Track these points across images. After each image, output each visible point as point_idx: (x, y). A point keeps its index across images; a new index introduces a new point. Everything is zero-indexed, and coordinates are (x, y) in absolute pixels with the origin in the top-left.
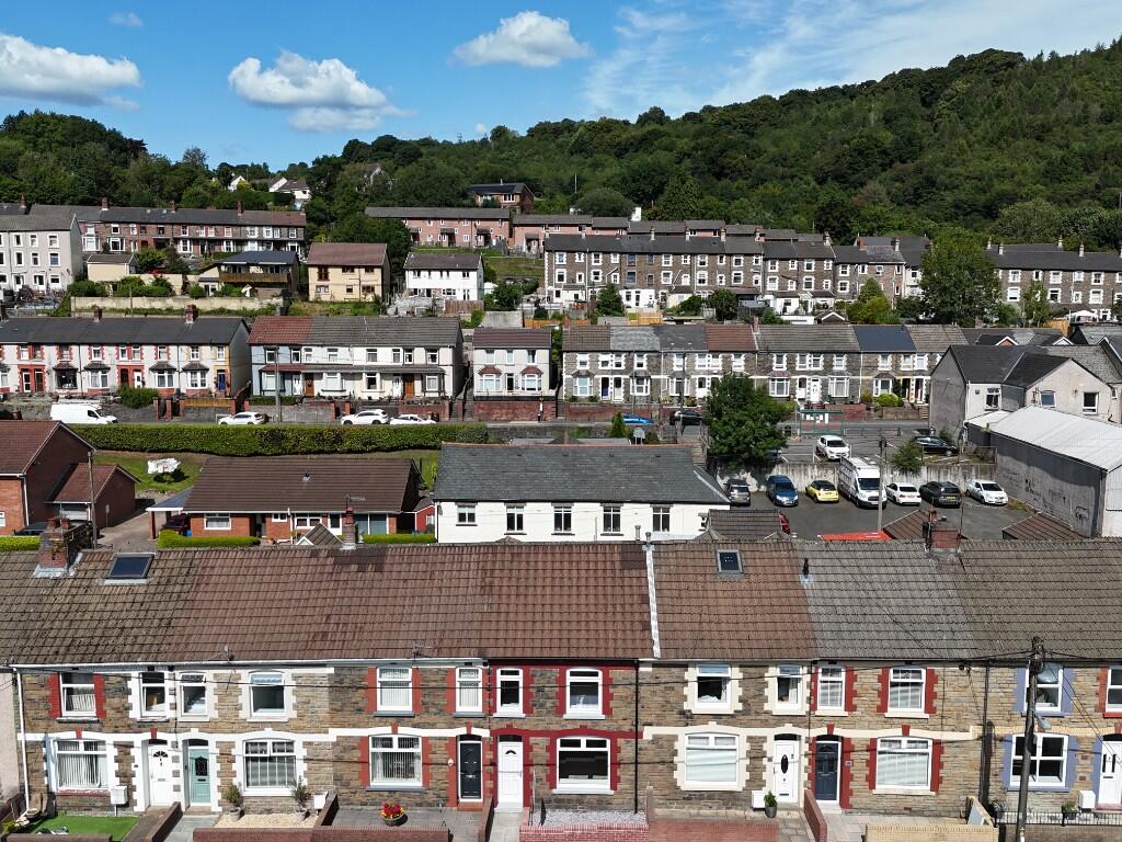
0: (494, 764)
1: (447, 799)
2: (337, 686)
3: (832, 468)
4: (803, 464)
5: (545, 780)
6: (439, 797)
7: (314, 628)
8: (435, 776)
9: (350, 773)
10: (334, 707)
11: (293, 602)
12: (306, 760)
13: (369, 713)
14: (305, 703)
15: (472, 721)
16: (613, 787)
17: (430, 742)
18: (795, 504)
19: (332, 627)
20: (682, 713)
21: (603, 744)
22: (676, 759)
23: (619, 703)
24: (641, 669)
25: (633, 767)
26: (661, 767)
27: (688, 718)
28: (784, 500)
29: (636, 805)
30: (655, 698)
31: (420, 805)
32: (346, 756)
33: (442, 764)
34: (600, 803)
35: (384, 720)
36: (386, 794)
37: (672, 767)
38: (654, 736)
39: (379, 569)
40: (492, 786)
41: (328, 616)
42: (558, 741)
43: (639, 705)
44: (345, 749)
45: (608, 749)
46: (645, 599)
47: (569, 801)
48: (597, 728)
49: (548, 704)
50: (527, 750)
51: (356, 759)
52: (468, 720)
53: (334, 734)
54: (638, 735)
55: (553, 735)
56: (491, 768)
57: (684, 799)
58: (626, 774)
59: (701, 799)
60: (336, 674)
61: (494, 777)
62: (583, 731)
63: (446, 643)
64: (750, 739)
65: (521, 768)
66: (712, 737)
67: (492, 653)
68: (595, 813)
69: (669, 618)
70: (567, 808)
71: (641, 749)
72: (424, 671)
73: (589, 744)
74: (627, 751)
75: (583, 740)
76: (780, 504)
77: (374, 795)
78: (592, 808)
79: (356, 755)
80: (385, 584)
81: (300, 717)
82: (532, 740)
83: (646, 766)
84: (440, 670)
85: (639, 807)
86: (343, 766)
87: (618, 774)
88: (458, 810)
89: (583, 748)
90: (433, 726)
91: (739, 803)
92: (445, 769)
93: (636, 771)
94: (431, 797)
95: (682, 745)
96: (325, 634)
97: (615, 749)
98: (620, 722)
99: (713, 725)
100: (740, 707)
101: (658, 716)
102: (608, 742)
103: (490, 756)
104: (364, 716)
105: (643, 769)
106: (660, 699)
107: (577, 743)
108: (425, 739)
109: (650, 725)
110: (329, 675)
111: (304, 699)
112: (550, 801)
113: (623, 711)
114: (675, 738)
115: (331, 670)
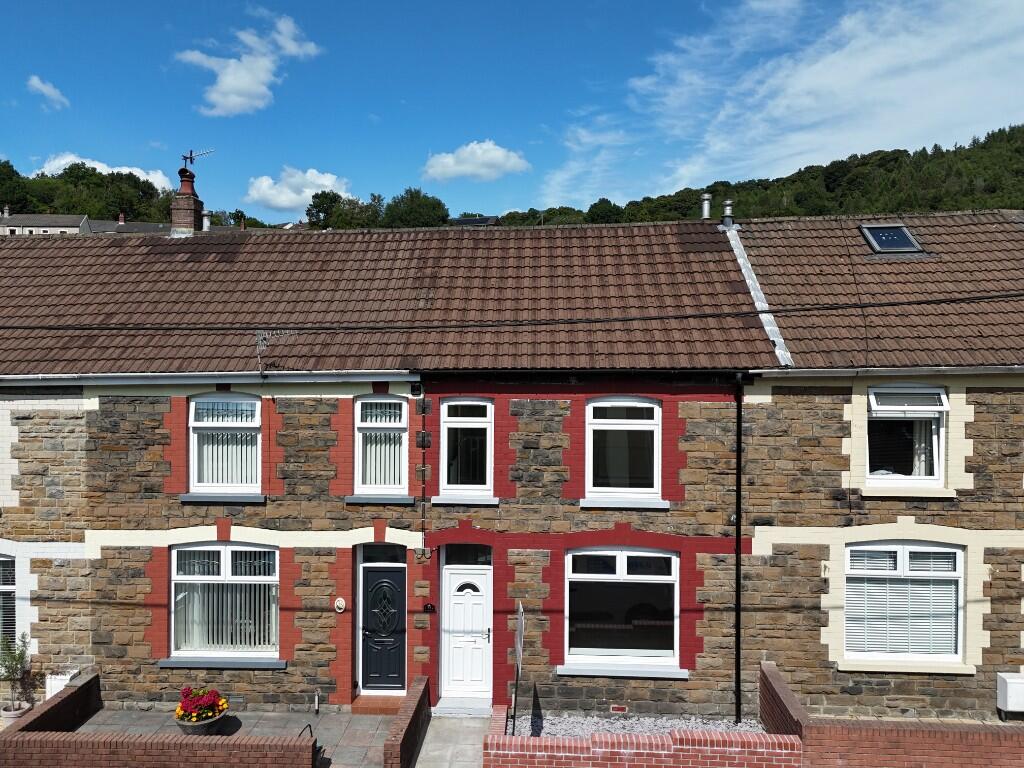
0: (432, 608)
1: (330, 687)
2: (105, 438)
5: (539, 645)
6: (313, 680)
8: (306, 635)
9: (127, 627)
10: (99, 482)
12: (36, 599)
13: (170, 496)
14: (37, 474)
15: (388, 513)
16: (686, 662)
17: (298, 559)
20: (838, 495)
21: (664, 567)
22: (825, 601)
23: (702, 475)
24: (749, 399)
25: (731, 617)
26: (790, 617)
27: (851, 507)
29: (738, 704)
30: (778, 463)
31: (273, 699)
32: (121, 591)
33: (323, 610)
34: (659, 697)
35: (203, 510)
36: (202, 674)
37: (818, 618)
38: (775, 547)
40: (425, 658)
42: (568, 560)
43: (744, 479)
44: (118, 576)
45: (674, 578)
46: (739, 288)
47: (592, 693)
48: (652, 529)
49: (548, 477)
51: (140, 598)
52: (378, 510)
53: (95, 543)
54: (741, 545)
55: (558, 544)
56: (426, 617)
57: (844, 691)
58: (716, 633)
59: (882, 693)
60: (104, 413)
61: (432, 637)
62: (622, 536)
64: (991, 554)
65: (488, 622)
66: (903, 552)
67: (430, 364)
68: (648, 721)
70: (587, 709)
71: (747, 577)
72: (288, 404)
73: (634, 565)
74: (717, 582)
75: (621, 557)
77: (176, 678)
78: (642, 710)
79: (143, 587)
81: (27, 505)
82: (514, 554)
83: (759, 616)
84: (320, 401)
85: (745, 708)
86: (113, 614)
87: (698, 632)
88: (355, 711)
89: (621, 574)
90: (304, 525)
91: (969, 701)
92: (328, 619)
93: (737, 626)
94: (296, 682)
95: (838, 567)
97: (692, 577)
98: (704, 517)
99: (906, 526)
100: (968, 482)
101: (784, 501)
102: (676, 562)
103: (423, 591)
104: (160, 501)
105: (753, 621)
106: (790, 465)
107: (608, 565)
108: (288, 552)
109: (768, 523)
110: (89, 413)
111: (36, 466)
112: (550, 693)
113: (708, 494)
114: (823, 551)
115: (92, 404)
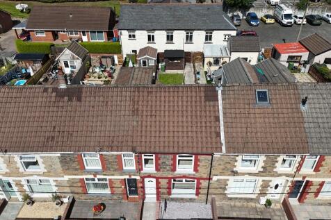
1: (123, 198)
2: (63, 161)
3: (272, 9)
4: (261, 7)
6: (119, 198)
7: (48, 134)
8: (116, 191)
10: (64, 168)
11: (36, 118)
12: (56, 186)
17: (113, 180)
18: (258, 25)
19: (57, 134)
20: (233, 172)
21: (193, 181)
22: (227, 187)
23: (202, 168)
25: (206, 189)
26: (219, 189)
27: (235, 173)
28: (253, 23)
31: (111, 200)
32: (75, 185)
33: (119, 188)
34: (191, 200)
35: (90, 173)
37: (225, 189)
38: (218, 179)
39: (79, 100)
41: (54, 127)
42: (172, 180)
43: (212, 169)
44: (73, 182)
45: (195, 182)
46: (217, 119)
47: (177, 199)
48: (190, 176)
49: (168, 168)
50: (158, 183)
51: (79, 186)
52: (130, 173)
53: (67, 178)
54: (210, 179)
55: (170, 178)
56: (142, 189)
57: (228, 200)
58: (203, 191)
62: (184, 177)
63: (115, 143)
64: (264, 181)
67: (139, 150)
69: (230, 130)
70: (176, 201)
71: (211, 183)
73: (187, 181)
74: (204, 184)
75: (184, 180)
76: (252, 25)
78: (187, 201)
79: (79, 184)
80: (82, 109)
81: (49, 171)
82: (160, 180)
83: (213, 189)
85: (208, 202)
86: (74, 188)
88: (128, 202)
89: (184, 182)
90: (113, 175)
91: (254, 201)
92: (121, 189)
93: (208, 191)
94: (115, 198)
95: (230, 182)
96: (53, 137)
98: (202, 174)
99: (246, 176)
100: (262, 170)
101: (221, 172)
103: (141, 185)
104: (79, 171)
106: (223, 167)
107: (181, 181)
108: (110, 180)
109: (217, 175)
110: (58, 156)
111: (49, 166)
113: (204, 171)
114: (228, 180)
